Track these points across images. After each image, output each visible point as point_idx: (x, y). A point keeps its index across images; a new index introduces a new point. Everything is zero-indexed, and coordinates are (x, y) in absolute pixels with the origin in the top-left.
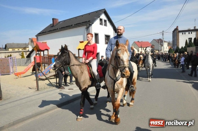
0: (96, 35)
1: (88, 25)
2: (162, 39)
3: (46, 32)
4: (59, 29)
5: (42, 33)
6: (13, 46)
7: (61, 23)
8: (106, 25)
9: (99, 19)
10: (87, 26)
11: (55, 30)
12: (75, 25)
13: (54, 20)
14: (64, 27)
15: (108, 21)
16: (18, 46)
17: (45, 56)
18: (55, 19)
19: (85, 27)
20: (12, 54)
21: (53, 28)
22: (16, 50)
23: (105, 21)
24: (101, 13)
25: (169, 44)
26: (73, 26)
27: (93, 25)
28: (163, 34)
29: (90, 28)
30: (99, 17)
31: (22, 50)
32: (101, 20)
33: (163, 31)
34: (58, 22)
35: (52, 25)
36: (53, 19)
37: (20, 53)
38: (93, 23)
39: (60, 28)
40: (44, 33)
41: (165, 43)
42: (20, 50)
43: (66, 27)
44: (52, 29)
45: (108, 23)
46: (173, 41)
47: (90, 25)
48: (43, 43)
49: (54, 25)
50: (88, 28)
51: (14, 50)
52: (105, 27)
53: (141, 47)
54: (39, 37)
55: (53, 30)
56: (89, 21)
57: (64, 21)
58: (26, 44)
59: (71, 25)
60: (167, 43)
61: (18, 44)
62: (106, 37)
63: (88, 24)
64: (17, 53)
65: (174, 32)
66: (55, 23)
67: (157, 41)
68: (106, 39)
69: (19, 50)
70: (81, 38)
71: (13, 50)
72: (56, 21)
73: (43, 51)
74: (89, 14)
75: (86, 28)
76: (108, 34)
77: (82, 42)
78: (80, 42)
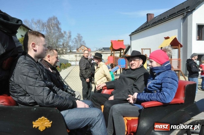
1: (185, 14)
3: (138, 30)
5: (135, 32)
7: (156, 18)
10: (183, 16)
11: (147, 26)
12: (168, 16)
13: (149, 16)
14: (156, 22)
18: (150, 14)
26: (166, 18)
27: (195, 13)
36: (147, 15)
38: (195, 9)
39: (151, 24)
43: (158, 21)
47: (190, 13)
49: (148, 22)
50: (185, 18)
54: (132, 36)
55: (144, 27)
56: (188, 7)
59: (164, 18)
66: (149, 19)
72: (152, 17)
75: (182, 19)
77: (167, 38)
78: (165, 38)
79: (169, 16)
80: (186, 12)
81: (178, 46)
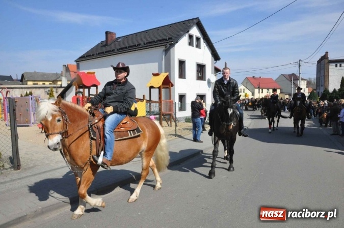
0: (182, 63)
1: (168, 46)
2: (298, 75)
3: (93, 55)
4: (116, 50)
5: (87, 56)
6: (35, 77)
7: (120, 40)
8: (198, 46)
9: (187, 35)
10: (166, 47)
11: (110, 51)
12: (144, 44)
13: (109, 36)
14: (126, 48)
15: (203, 39)
16: (44, 77)
17: (91, 96)
18: (110, 32)
19: (163, 48)
20: (33, 91)
21: (107, 49)
22: (40, 84)
23: (198, 39)
24: (192, 24)
25: (309, 83)
26: (142, 46)
27: (177, 46)
28: (300, 66)
29: (171, 50)
30: (188, 32)
31: (50, 84)
32: (191, 37)
33: (300, 60)
34: (114, 38)
35: (105, 43)
36: (107, 33)
37: (47, 90)
38: (177, 42)
39: (118, 49)
40: (90, 56)
41: (302, 82)
42: (47, 84)
43: (129, 47)
44: (104, 49)
45: (203, 43)
46: (318, 78)
47: (172, 45)
48: (88, 73)
49: (108, 42)
50: (167, 51)
51: (37, 84)
52: (198, 49)
53: (259, 88)
54: (81, 64)
55: (106, 52)
56: (170, 38)
57: (126, 37)
58: (57, 74)
59: (138, 45)
60: (306, 82)
61: (43, 75)
62: (198, 67)
63: (168, 44)
64: (41, 89)
65: (319, 62)
66: (109, 40)
67: (288, 78)
68: (197, 71)
69: (44, 84)
70: (154, 67)
71: (34, 84)
73: (89, 88)
74: (170, 26)
75: (163, 51)
76: (201, 62)
77: (157, 75)
78: (153, 74)
79: (147, 43)
80: (170, 44)
81: (169, 85)
